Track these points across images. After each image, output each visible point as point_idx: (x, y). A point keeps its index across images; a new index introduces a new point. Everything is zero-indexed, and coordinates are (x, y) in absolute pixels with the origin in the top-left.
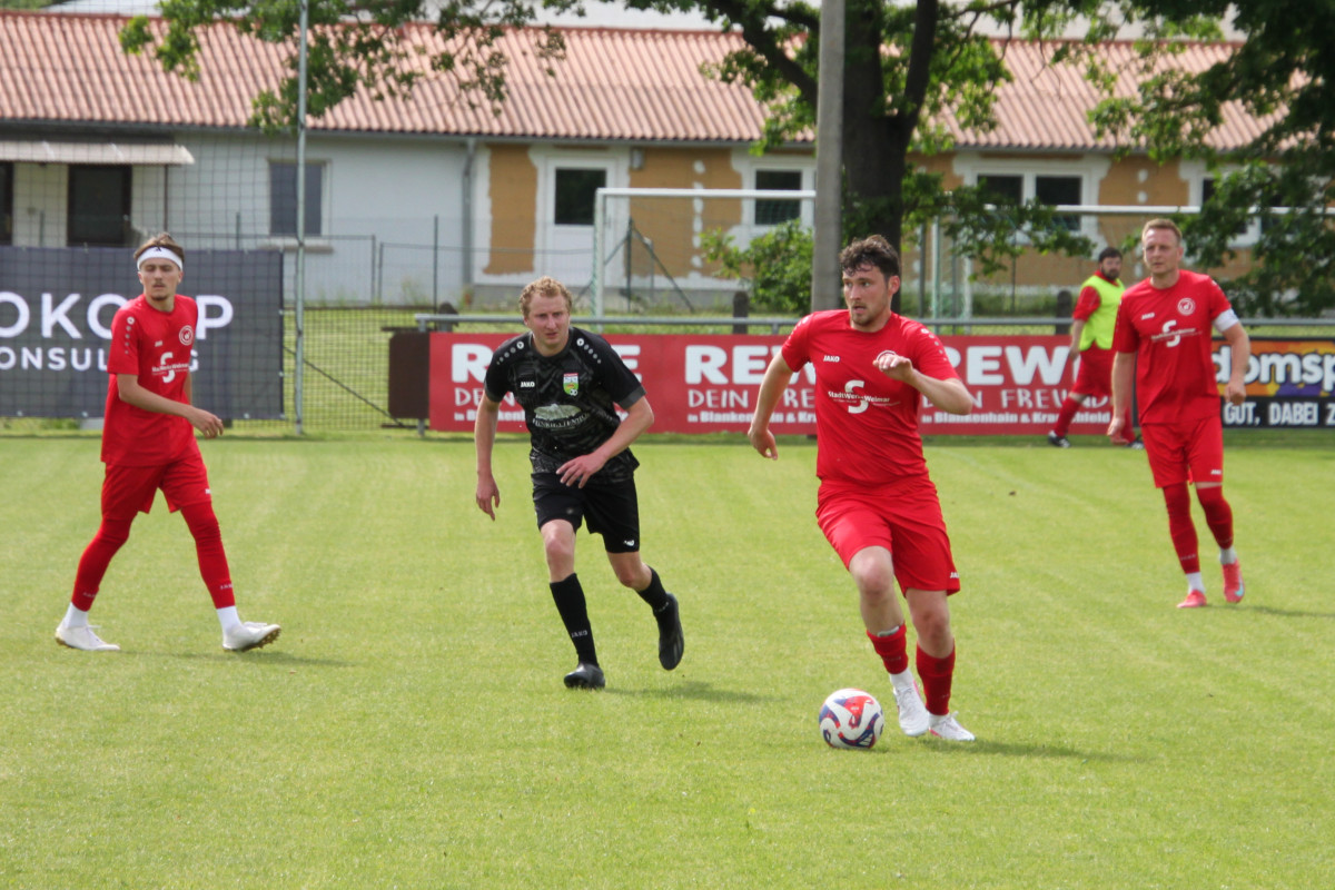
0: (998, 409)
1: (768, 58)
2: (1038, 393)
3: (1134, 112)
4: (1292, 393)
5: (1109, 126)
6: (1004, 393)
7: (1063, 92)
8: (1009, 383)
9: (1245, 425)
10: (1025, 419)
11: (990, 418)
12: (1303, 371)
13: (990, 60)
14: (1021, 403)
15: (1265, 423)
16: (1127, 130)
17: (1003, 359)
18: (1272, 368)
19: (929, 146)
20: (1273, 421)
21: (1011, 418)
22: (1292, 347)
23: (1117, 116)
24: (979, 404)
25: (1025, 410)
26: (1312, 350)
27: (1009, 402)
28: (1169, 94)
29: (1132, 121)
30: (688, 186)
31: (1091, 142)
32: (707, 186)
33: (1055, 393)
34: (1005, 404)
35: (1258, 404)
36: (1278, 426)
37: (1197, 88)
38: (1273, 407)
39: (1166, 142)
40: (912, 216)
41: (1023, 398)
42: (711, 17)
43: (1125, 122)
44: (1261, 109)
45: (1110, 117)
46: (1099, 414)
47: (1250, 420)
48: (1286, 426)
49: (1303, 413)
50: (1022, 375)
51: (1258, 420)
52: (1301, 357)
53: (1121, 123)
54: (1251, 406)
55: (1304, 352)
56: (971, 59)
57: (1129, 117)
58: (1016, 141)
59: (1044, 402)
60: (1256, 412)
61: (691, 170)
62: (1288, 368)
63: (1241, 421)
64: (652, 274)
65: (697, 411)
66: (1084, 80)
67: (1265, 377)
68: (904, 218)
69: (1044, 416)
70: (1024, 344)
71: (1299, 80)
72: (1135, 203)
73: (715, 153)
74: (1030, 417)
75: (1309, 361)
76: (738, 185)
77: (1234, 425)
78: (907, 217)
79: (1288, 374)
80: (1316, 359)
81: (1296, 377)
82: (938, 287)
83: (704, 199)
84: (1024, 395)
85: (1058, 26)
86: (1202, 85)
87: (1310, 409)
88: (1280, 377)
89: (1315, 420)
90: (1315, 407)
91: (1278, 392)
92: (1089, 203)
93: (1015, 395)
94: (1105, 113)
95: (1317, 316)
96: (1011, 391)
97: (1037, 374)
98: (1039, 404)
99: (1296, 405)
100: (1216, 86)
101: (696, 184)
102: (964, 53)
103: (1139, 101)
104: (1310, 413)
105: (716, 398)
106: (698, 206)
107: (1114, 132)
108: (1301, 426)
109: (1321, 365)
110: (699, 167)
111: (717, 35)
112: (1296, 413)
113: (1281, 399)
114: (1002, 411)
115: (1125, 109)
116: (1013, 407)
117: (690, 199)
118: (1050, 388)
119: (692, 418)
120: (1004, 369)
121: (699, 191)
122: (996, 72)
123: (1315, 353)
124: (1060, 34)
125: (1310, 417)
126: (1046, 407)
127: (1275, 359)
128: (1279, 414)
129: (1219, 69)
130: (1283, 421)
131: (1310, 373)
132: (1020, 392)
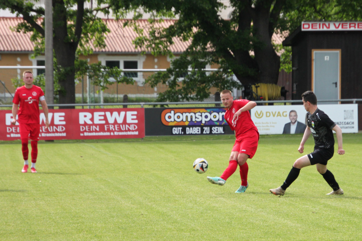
0: (104, 131)
1: (31, 24)
2: (116, 126)
3: (146, 40)
4: (193, 125)
5: (139, 45)
6: (105, 126)
7: (125, 35)
8: (107, 123)
9: (179, 134)
10: (112, 134)
11: (101, 134)
12: (196, 118)
13: (103, 26)
14: (111, 129)
15: (185, 133)
16: (144, 46)
17: (105, 116)
18: (187, 117)
19: (85, 52)
20: (187, 133)
21: (108, 134)
22: (192, 110)
23: (141, 41)
24: (98, 129)
25: (112, 131)
26: (198, 111)
27: (107, 129)
28: (156, 35)
29: (146, 43)
30: (16, 65)
31: (133, 50)
32: (21, 65)
33: (121, 126)
34: (106, 129)
35: (182, 128)
36: (189, 134)
37: (165, 33)
38: (187, 128)
39: (156, 49)
40: (78, 73)
41: (111, 127)
42: (13, 12)
43: (144, 43)
44: (185, 39)
45: (139, 42)
46: (135, 132)
47: (180, 133)
48: (191, 134)
49: (196, 130)
50: (111, 120)
51: (183, 133)
52: (195, 114)
53: (142, 44)
54: (181, 128)
55: (196, 112)
56: (96, 25)
57: (145, 42)
58: (117, 50)
59: (118, 129)
60: (182, 130)
61: (17, 61)
62: (191, 117)
63: (178, 133)
64: (5, 93)
65: (10, 134)
66: (134, 31)
67: (184, 120)
68: (75, 73)
69: (118, 133)
70: (111, 111)
71: (195, 30)
72: (154, 68)
73: (24, 55)
74: (114, 133)
75: (198, 115)
76: (31, 65)
77: (176, 134)
78: (77, 73)
79: (191, 119)
80: (200, 114)
81: (194, 120)
82: (89, 95)
83: (20, 69)
84: (112, 126)
85: (124, 15)
86: (166, 32)
87: (198, 129)
88: (189, 120)
89: (200, 133)
90: (200, 128)
91: (188, 124)
92: (140, 68)
93: (109, 127)
94: (138, 41)
95: (202, 101)
96: (108, 125)
97: (116, 120)
98: (116, 129)
99: (194, 128)
100: (171, 33)
101: (18, 65)
102: (94, 24)
103: (148, 37)
104: (198, 130)
105: (16, 130)
106: (19, 71)
107: (141, 47)
108: (196, 134)
109: (201, 116)
110: (19, 59)
111: (13, 18)
112: (194, 130)
113: (189, 126)
114: (105, 131)
115: (144, 39)
116: (109, 130)
117: (16, 69)
118: (120, 124)
119: (8, 136)
120: (106, 119)
121: (19, 67)
122: (104, 29)
123: (199, 112)
124: (126, 17)
125: (198, 132)
126: (118, 130)
127: (187, 114)
128: (189, 131)
129: (171, 27)
130: (190, 133)
131: (198, 118)
132: (110, 126)
